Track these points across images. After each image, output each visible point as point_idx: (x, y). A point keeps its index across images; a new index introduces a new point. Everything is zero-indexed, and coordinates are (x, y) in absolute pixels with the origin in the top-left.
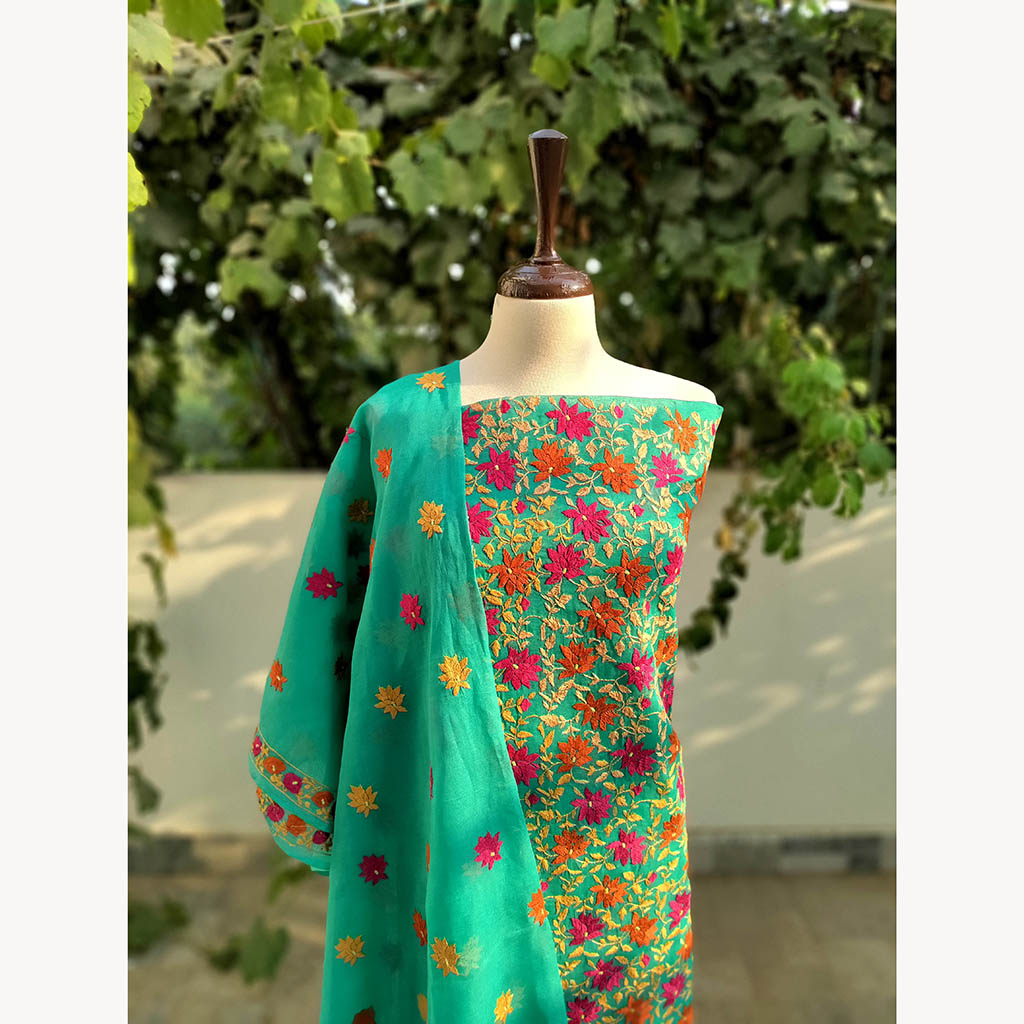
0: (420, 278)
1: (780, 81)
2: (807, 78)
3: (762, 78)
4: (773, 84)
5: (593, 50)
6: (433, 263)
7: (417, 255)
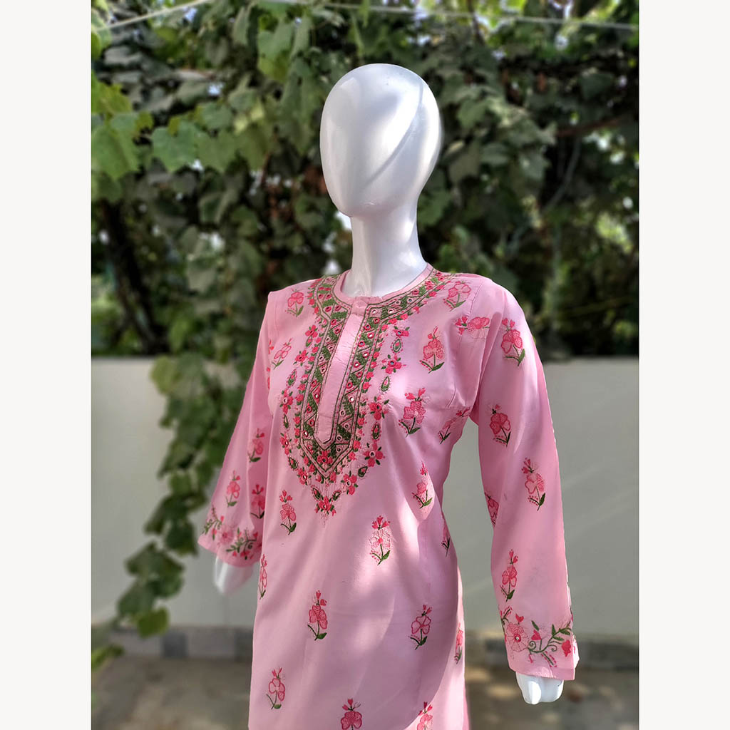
0: (204, 218)
1: (460, 74)
2: (480, 72)
3: (447, 74)
4: (454, 77)
5: (294, 52)
6: (212, 207)
7: (203, 202)
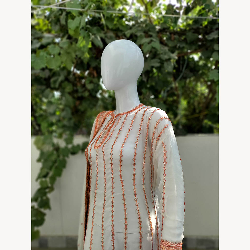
0: (52, 86)
1: (143, 34)
2: (150, 33)
3: (139, 34)
4: (141, 35)
5: (81, 27)
6: (55, 82)
7: (52, 80)
